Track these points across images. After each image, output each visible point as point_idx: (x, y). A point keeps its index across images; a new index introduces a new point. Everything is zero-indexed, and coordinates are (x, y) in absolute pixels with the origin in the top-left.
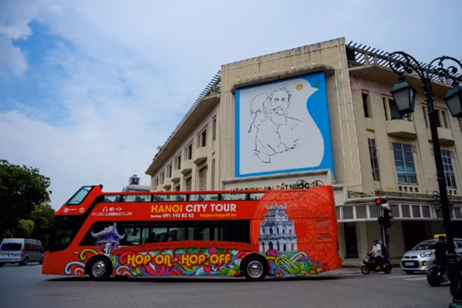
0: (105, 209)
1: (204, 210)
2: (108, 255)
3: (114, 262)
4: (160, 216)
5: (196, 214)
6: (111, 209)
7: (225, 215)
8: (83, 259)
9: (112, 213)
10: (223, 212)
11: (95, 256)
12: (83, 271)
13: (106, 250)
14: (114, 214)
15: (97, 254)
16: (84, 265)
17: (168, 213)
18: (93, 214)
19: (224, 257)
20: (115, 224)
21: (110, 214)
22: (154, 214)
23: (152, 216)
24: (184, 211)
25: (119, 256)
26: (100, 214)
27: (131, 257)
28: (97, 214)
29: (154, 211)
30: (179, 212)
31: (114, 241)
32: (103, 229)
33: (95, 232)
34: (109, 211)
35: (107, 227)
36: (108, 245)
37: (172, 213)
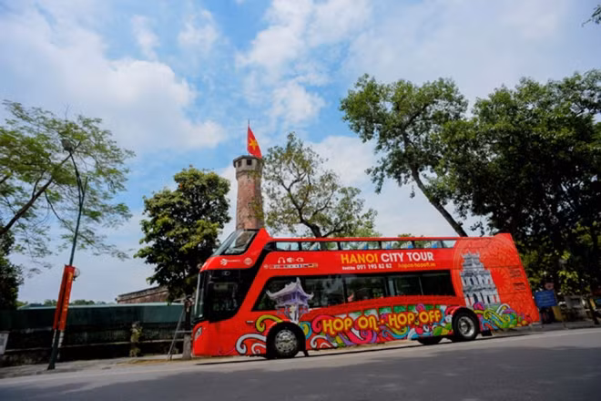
0: (281, 260)
1: (402, 260)
2: (296, 322)
3: (306, 331)
4: (354, 268)
5: (394, 264)
6: (289, 260)
7: (424, 265)
8: (261, 329)
9: (292, 265)
10: (421, 261)
11: (279, 324)
12: (265, 347)
13: (292, 315)
14: (294, 266)
15: (280, 321)
16: (264, 339)
17: (362, 263)
18: (266, 266)
19: (433, 314)
20: (298, 279)
21: (289, 266)
22: (346, 265)
23: (343, 268)
24: (381, 262)
25: (311, 322)
26: (275, 267)
27: (327, 322)
28: (270, 268)
29: (345, 261)
30: (374, 263)
31: (301, 303)
32: (284, 287)
33: (273, 292)
34: (287, 263)
35: (289, 283)
36: (293, 309)
37: (367, 263)
